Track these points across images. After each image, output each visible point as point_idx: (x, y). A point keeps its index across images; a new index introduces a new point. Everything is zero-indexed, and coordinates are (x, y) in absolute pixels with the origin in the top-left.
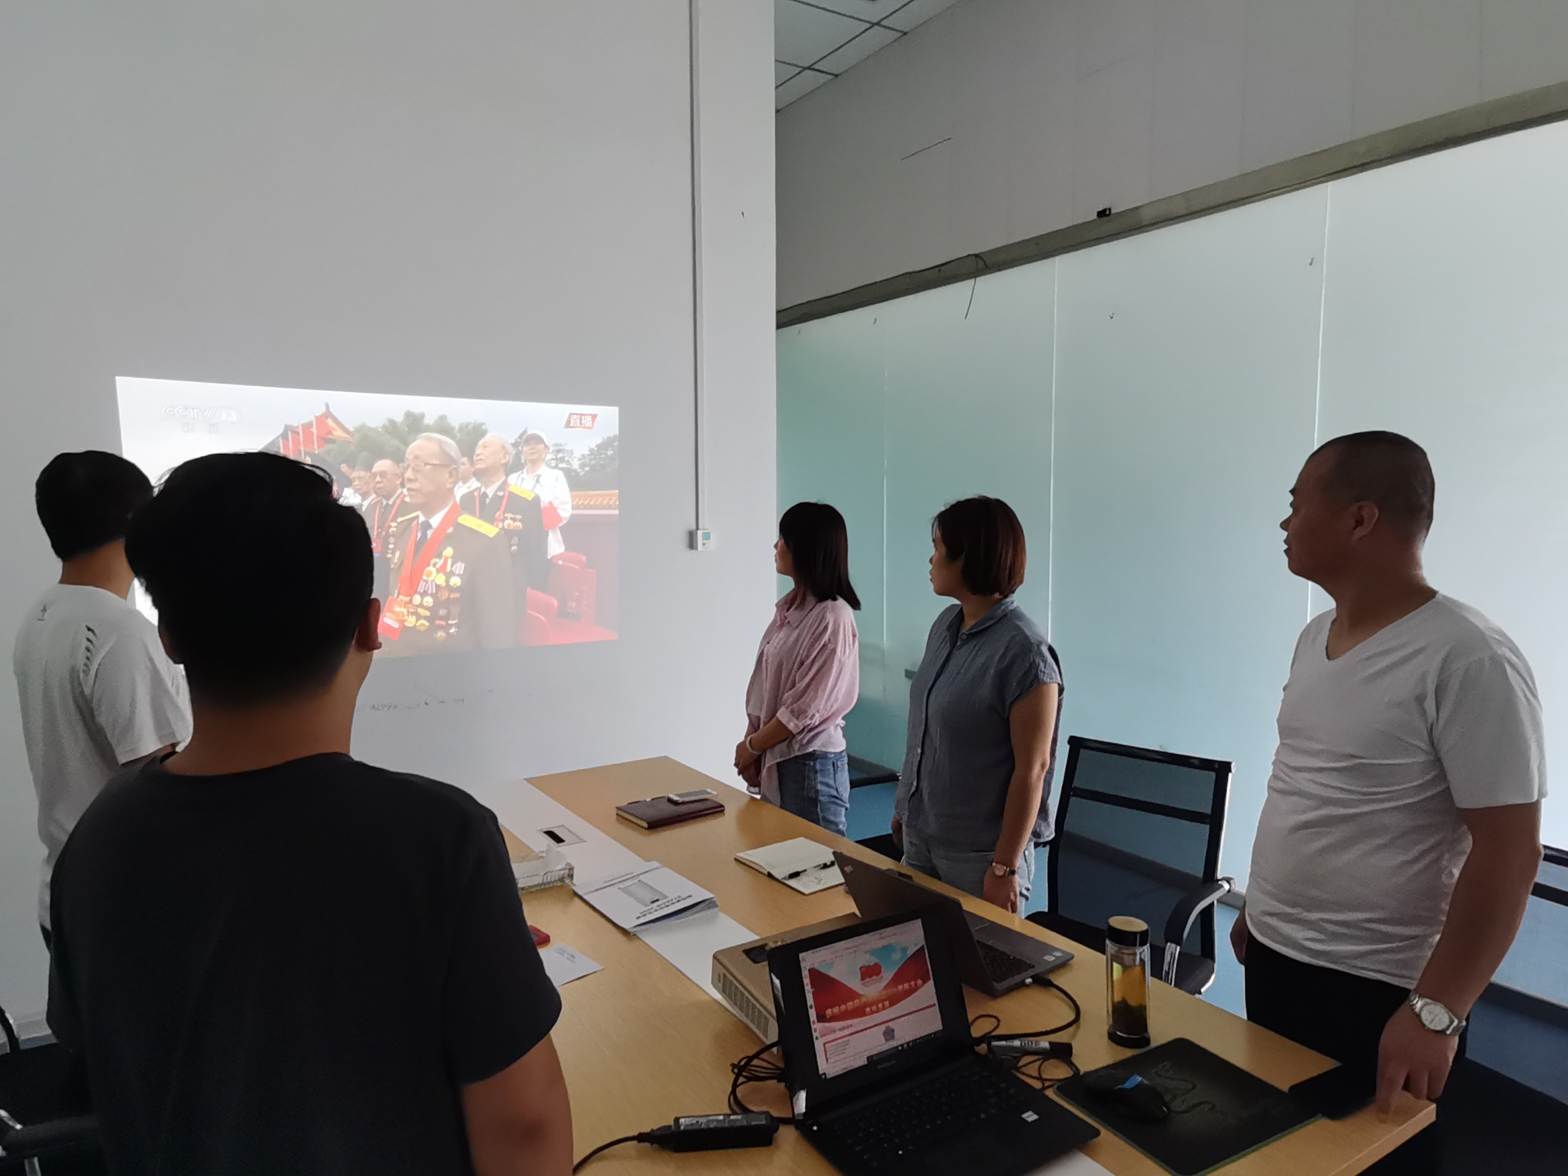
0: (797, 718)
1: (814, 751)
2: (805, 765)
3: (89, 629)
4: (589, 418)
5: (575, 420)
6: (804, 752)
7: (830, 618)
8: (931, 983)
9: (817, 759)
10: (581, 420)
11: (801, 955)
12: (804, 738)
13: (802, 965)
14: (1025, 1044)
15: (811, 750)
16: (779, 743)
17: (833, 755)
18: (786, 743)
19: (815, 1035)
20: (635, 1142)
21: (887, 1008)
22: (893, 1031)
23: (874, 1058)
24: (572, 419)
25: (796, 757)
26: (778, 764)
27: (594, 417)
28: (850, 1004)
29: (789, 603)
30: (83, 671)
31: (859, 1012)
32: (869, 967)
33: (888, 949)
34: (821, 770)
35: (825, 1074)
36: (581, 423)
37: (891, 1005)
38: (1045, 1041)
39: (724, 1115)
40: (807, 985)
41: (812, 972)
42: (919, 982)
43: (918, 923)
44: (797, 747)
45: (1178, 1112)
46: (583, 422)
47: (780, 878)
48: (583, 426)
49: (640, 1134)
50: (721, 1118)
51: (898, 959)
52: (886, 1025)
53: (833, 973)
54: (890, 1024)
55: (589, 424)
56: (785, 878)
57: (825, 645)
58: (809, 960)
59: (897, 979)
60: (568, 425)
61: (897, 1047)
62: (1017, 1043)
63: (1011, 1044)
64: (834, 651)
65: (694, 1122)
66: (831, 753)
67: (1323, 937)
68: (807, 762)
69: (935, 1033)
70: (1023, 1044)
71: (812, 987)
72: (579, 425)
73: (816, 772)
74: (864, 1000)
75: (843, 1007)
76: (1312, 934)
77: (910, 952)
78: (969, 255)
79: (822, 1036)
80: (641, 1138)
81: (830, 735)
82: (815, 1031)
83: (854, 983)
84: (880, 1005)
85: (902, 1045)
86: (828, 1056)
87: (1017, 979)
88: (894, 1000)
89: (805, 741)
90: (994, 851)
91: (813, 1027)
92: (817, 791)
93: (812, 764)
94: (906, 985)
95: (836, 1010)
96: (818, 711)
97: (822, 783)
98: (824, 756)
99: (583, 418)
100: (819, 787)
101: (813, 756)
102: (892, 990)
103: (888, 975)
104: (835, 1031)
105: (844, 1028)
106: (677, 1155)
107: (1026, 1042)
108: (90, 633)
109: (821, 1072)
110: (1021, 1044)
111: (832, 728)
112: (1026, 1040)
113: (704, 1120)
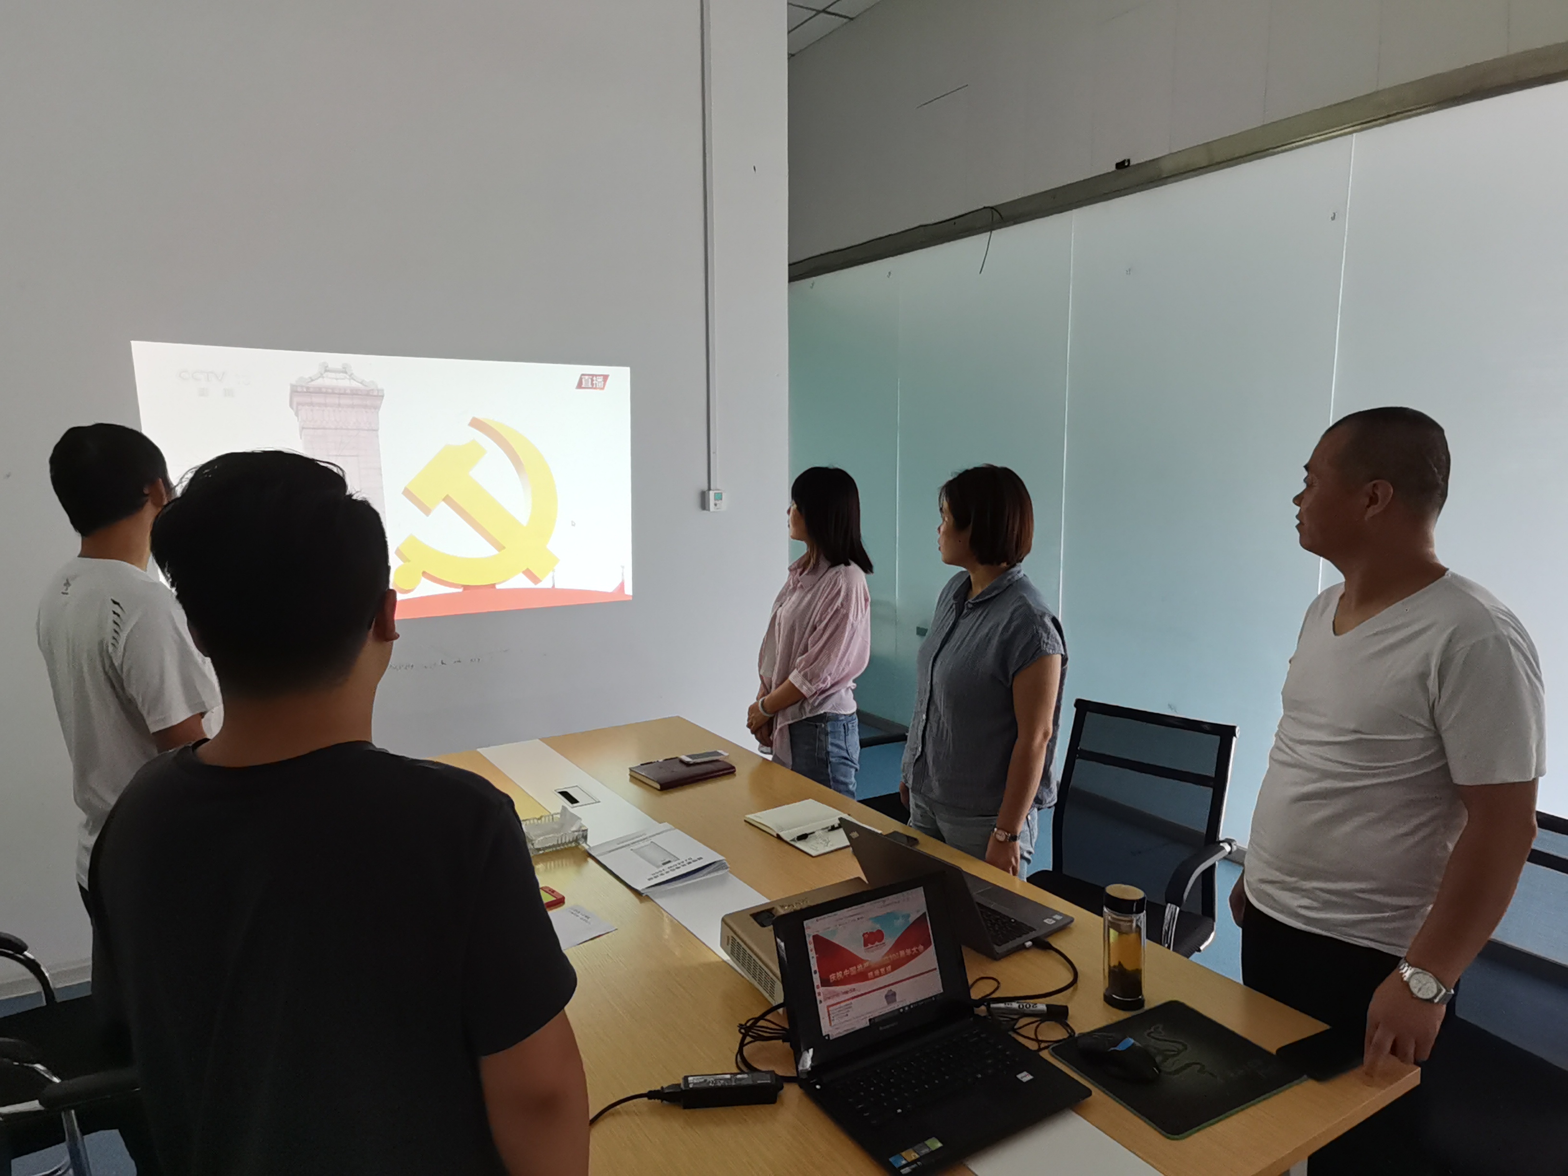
0: (810, 682)
1: (825, 713)
2: (817, 727)
3: (115, 603)
4: (600, 379)
5: (587, 381)
6: (816, 714)
7: (842, 583)
8: (932, 948)
9: (827, 722)
10: (592, 380)
11: (805, 923)
13: (807, 932)
14: (1023, 1006)
15: (822, 712)
16: (791, 705)
17: (843, 718)
18: (798, 705)
19: (818, 998)
20: (646, 1099)
21: (889, 972)
22: (894, 994)
23: (876, 1020)
24: (583, 380)
25: (807, 719)
26: (790, 725)
27: (605, 377)
28: (853, 969)
29: (802, 567)
30: (113, 644)
31: (862, 977)
32: (872, 933)
33: (892, 916)
34: (831, 732)
35: (828, 1035)
36: (592, 384)
37: (893, 969)
38: (1041, 1003)
39: (731, 1074)
40: (811, 950)
41: (816, 938)
42: (921, 947)
43: (920, 891)
44: (808, 709)
45: (1170, 1073)
46: (594, 382)
47: (788, 840)
48: (594, 386)
49: (650, 1092)
50: (728, 1076)
51: (900, 926)
52: (888, 989)
53: (837, 940)
54: (892, 988)
55: (601, 385)
56: (793, 840)
57: (837, 611)
58: (813, 927)
59: (899, 945)
60: (580, 386)
61: (899, 1009)
62: (1015, 1005)
63: (1009, 1006)
64: (846, 616)
65: (703, 1080)
66: (842, 715)
67: (1315, 904)
68: (818, 724)
69: (935, 996)
70: (1021, 1006)
71: (816, 954)
72: (590, 386)
73: (827, 734)
74: (866, 965)
75: (846, 972)
76: (1306, 902)
77: (912, 919)
78: (985, 208)
79: (825, 1000)
80: (651, 1095)
81: (841, 698)
82: (819, 994)
83: (857, 949)
84: (882, 970)
85: (903, 1008)
86: (832, 1018)
87: (1018, 941)
88: (896, 965)
89: (816, 704)
90: (996, 815)
91: (817, 991)
92: (828, 753)
93: (823, 725)
94: (908, 951)
95: (839, 974)
97: (832, 744)
98: (836, 718)
99: (594, 378)
100: (830, 748)
101: (824, 718)
102: (893, 956)
103: (889, 941)
104: (838, 995)
105: (846, 992)
106: (687, 1111)
107: (1025, 1004)
108: (116, 606)
109: (824, 1034)
110: (1019, 1006)
111: (843, 691)
112: (1024, 1003)
113: (712, 1079)
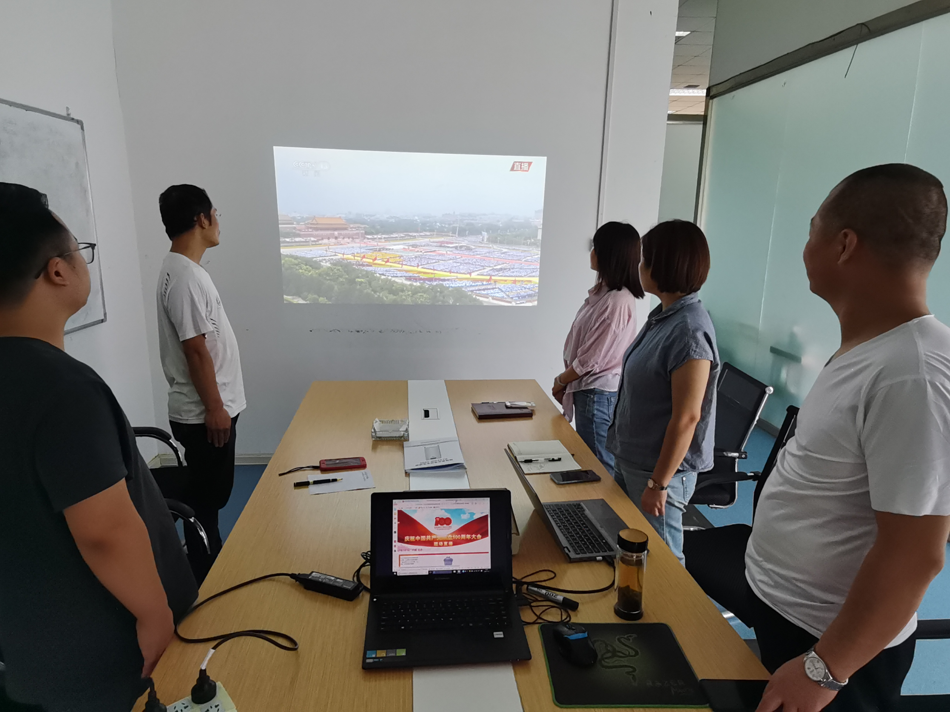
0: (583, 366)
1: (594, 388)
2: (588, 397)
3: (168, 275)
4: (527, 165)
5: (517, 166)
6: (588, 388)
8: (488, 539)
9: (595, 394)
10: (521, 166)
11: (394, 501)
12: (587, 380)
13: (394, 507)
14: (548, 594)
15: (592, 388)
16: (574, 380)
17: (607, 393)
18: (578, 380)
19: (394, 549)
20: (289, 577)
21: (450, 546)
22: (451, 560)
23: (434, 572)
24: (515, 165)
25: (582, 391)
26: (574, 393)
27: (530, 164)
28: (422, 537)
30: (164, 295)
31: (430, 543)
32: (442, 518)
33: (460, 512)
34: (597, 402)
35: (396, 572)
36: (521, 168)
37: (454, 545)
38: (561, 596)
39: (335, 577)
40: (395, 519)
41: (400, 513)
42: (479, 536)
43: (488, 499)
44: (584, 384)
46: (522, 167)
48: (522, 170)
49: (293, 574)
50: (333, 578)
51: (465, 519)
52: (448, 555)
53: (415, 516)
54: (452, 556)
55: (526, 169)
58: (398, 505)
59: (464, 529)
60: (512, 169)
61: (453, 571)
62: (544, 591)
63: (540, 591)
64: (609, 325)
65: (319, 576)
66: (607, 392)
68: (589, 395)
69: (484, 570)
70: (547, 594)
71: (398, 521)
72: (519, 169)
73: (594, 402)
74: (433, 537)
75: (418, 538)
77: (476, 517)
78: (858, 24)
79: (399, 551)
80: (293, 576)
81: (607, 380)
82: (395, 546)
83: (429, 524)
84: (446, 543)
85: (457, 571)
86: (401, 563)
88: (456, 543)
89: (589, 381)
91: (394, 544)
92: (594, 415)
93: (592, 396)
94: (468, 536)
95: (412, 538)
96: (597, 363)
97: (597, 409)
98: (602, 393)
99: (523, 164)
100: (595, 412)
101: (593, 392)
102: (457, 537)
103: (455, 526)
104: (409, 550)
105: (416, 550)
106: (305, 590)
107: (550, 593)
108: (168, 276)
109: (393, 571)
110: (546, 593)
112: (550, 592)
113: (323, 577)
